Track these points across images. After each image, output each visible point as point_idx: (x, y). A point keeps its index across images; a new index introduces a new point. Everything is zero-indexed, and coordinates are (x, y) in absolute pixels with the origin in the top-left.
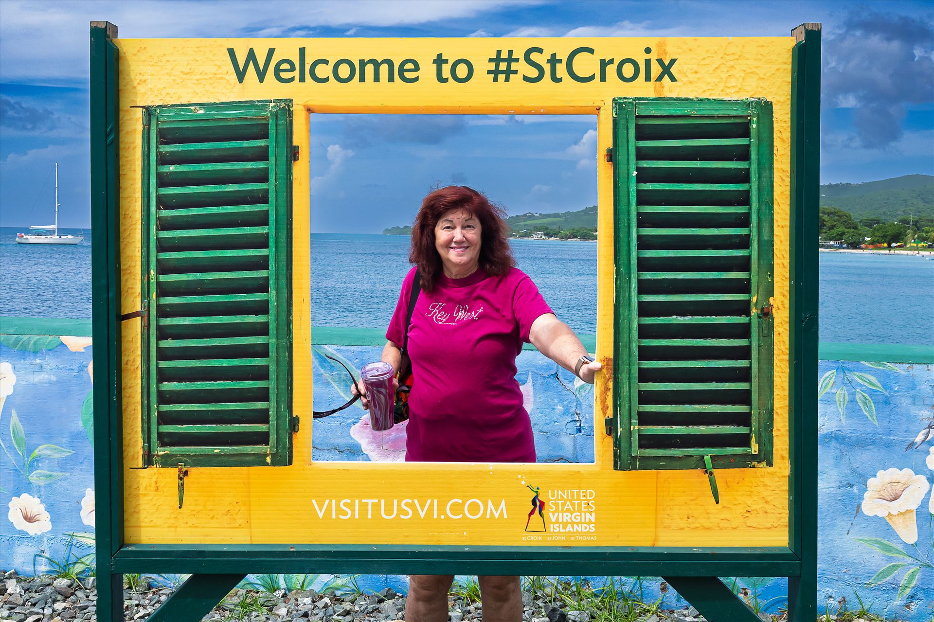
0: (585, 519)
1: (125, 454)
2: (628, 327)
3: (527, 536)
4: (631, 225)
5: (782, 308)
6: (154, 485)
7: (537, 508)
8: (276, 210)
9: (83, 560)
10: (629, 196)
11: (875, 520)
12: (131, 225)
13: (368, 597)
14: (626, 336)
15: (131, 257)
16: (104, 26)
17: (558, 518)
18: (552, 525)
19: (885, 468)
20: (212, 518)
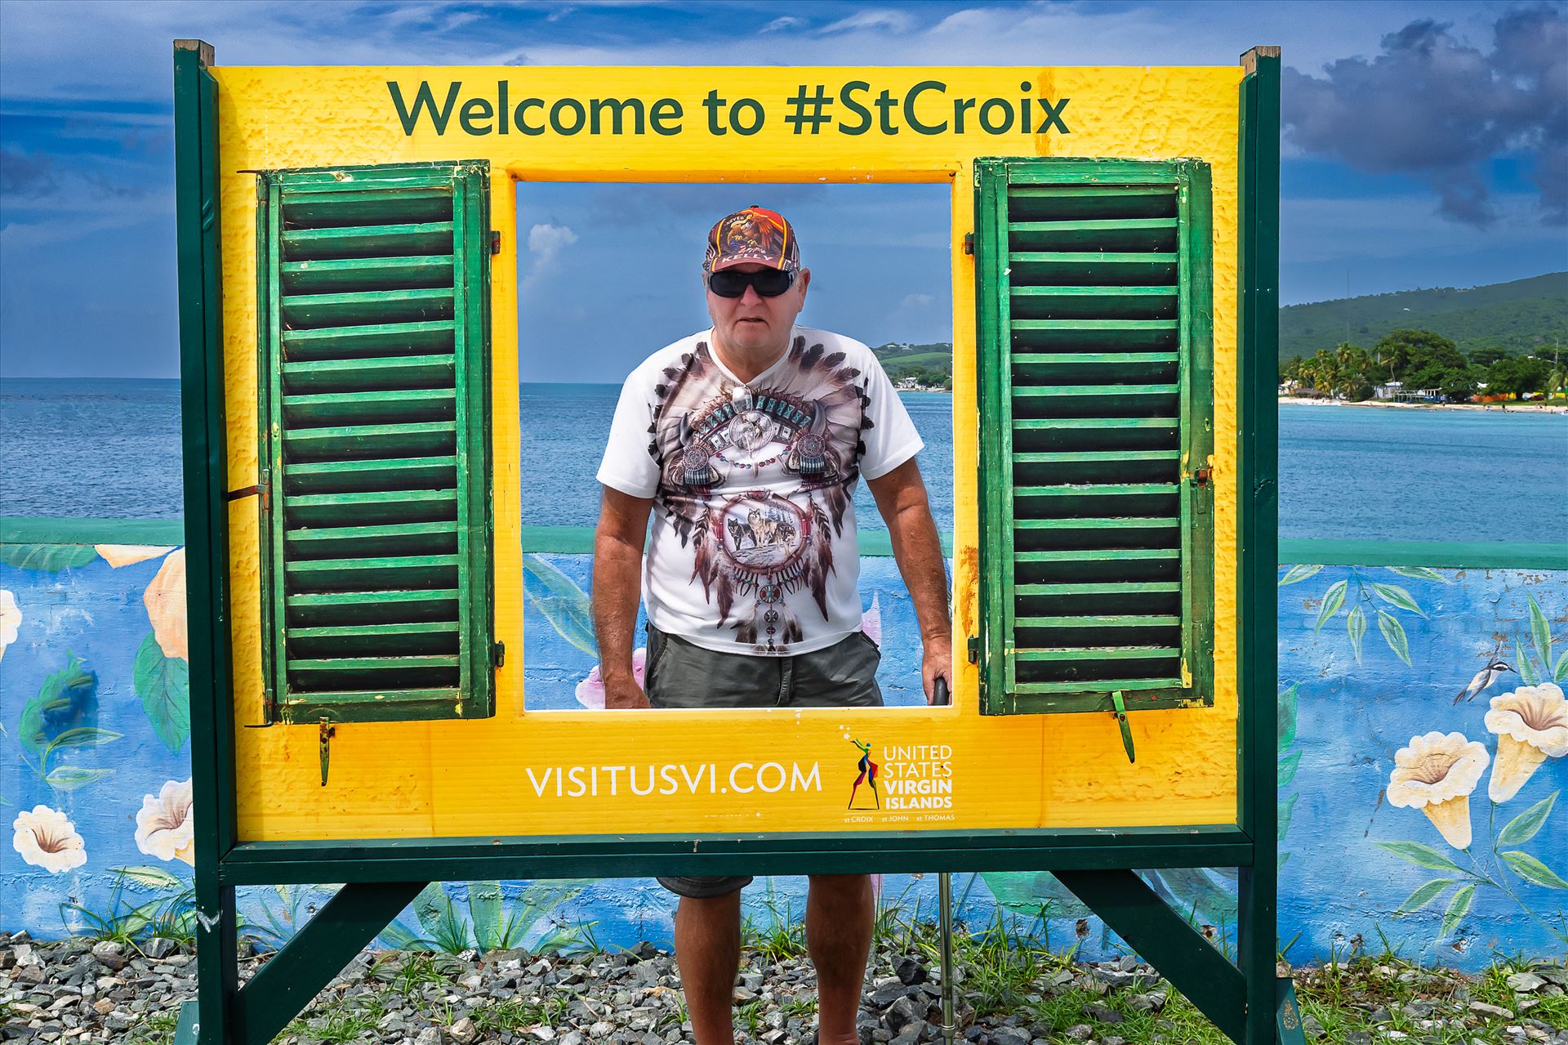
0: (938, 789)
1: (236, 705)
2: (999, 502)
3: (850, 817)
4: (1002, 349)
5: (1227, 472)
6: (282, 751)
7: (867, 774)
8: (466, 329)
9: (141, 912)
10: (998, 305)
11: (1407, 813)
12: (241, 354)
13: (612, 957)
14: (996, 514)
15: (240, 404)
16: (195, 48)
17: (897, 789)
18: (888, 799)
19: (1422, 733)
20: (374, 799)
